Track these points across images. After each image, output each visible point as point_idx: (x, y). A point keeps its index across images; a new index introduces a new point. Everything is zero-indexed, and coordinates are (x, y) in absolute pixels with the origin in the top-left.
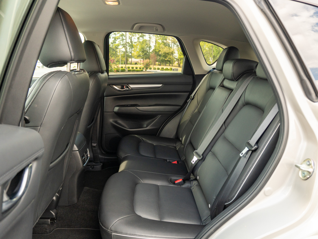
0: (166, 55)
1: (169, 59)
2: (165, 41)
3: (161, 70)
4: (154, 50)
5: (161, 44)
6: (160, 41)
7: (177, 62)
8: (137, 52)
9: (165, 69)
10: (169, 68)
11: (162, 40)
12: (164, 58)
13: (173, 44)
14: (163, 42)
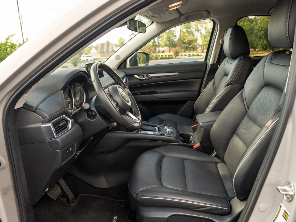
0: (190, 42)
1: (193, 46)
2: (189, 30)
3: (188, 56)
4: (180, 39)
5: (186, 32)
6: (184, 30)
7: (200, 48)
8: (164, 42)
9: (191, 55)
10: (195, 54)
11: (186, 29)
12: (188, 46)
13: (196, 32)
14: (187, 31)
